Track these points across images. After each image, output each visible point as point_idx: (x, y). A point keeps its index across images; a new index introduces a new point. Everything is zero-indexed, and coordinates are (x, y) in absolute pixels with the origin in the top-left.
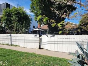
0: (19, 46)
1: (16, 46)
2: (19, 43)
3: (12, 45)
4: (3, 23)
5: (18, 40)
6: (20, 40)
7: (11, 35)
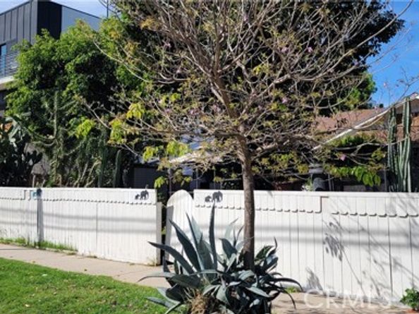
0: (73, 252)
1: (61, 248)
2: (74, 233)
3: (41, 245)
4: (15, 123)
5: (70, 217)
6: (77, 217)
7: (39, 192)
